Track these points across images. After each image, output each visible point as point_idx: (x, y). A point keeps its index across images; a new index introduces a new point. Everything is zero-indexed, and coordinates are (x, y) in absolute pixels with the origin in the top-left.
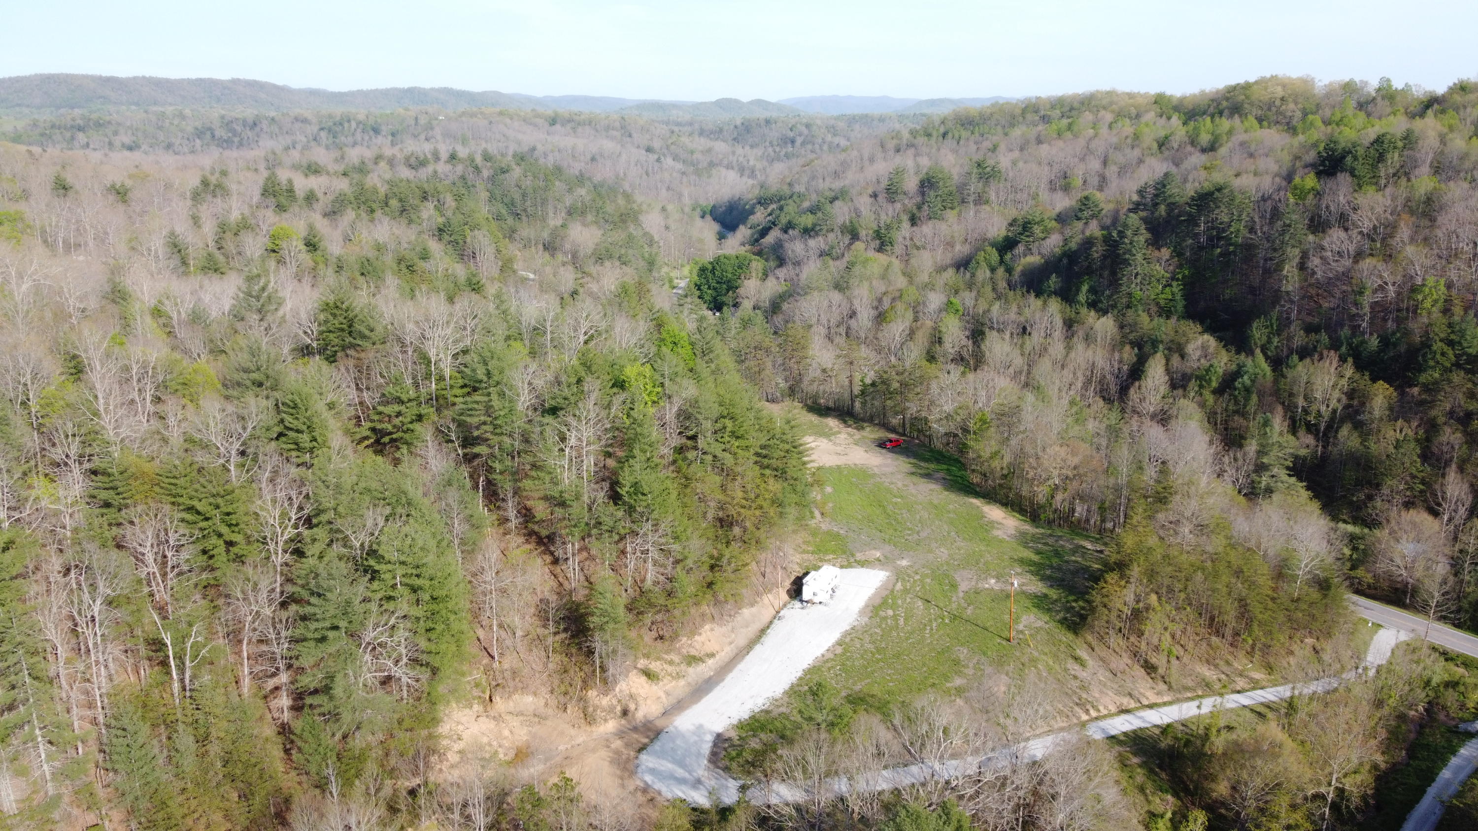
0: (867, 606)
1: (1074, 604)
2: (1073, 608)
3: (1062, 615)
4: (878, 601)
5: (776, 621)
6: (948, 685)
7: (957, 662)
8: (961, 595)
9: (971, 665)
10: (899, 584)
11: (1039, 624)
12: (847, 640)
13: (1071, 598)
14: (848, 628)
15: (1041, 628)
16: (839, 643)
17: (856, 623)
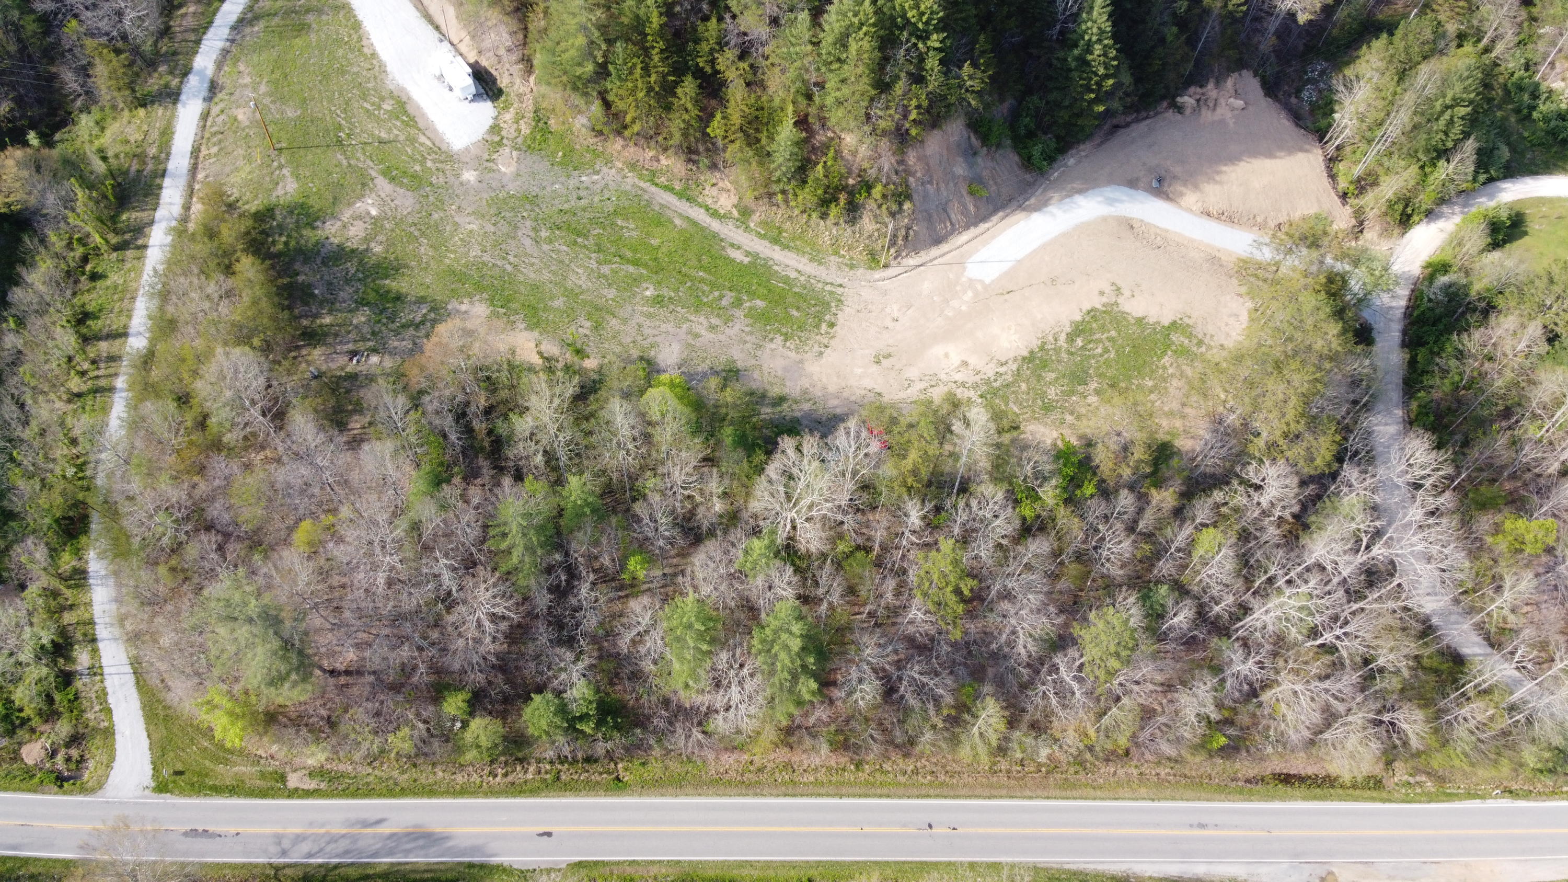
0: (409, 98)
1: (284, 239)
2: (281, 235)
3: (279, 217)
4: (411, 111)
5: (437, 35)
6: (265, 80)
7: (283, 99)
8: (374, 174)
9: (272, 106)
10: (428, 143)
11: (280, 191)
12: (375, 62)
13: (292, 244)
14: (389, 69)
15: (275, 188)
16: (374, 55)
17: (390, 77)
